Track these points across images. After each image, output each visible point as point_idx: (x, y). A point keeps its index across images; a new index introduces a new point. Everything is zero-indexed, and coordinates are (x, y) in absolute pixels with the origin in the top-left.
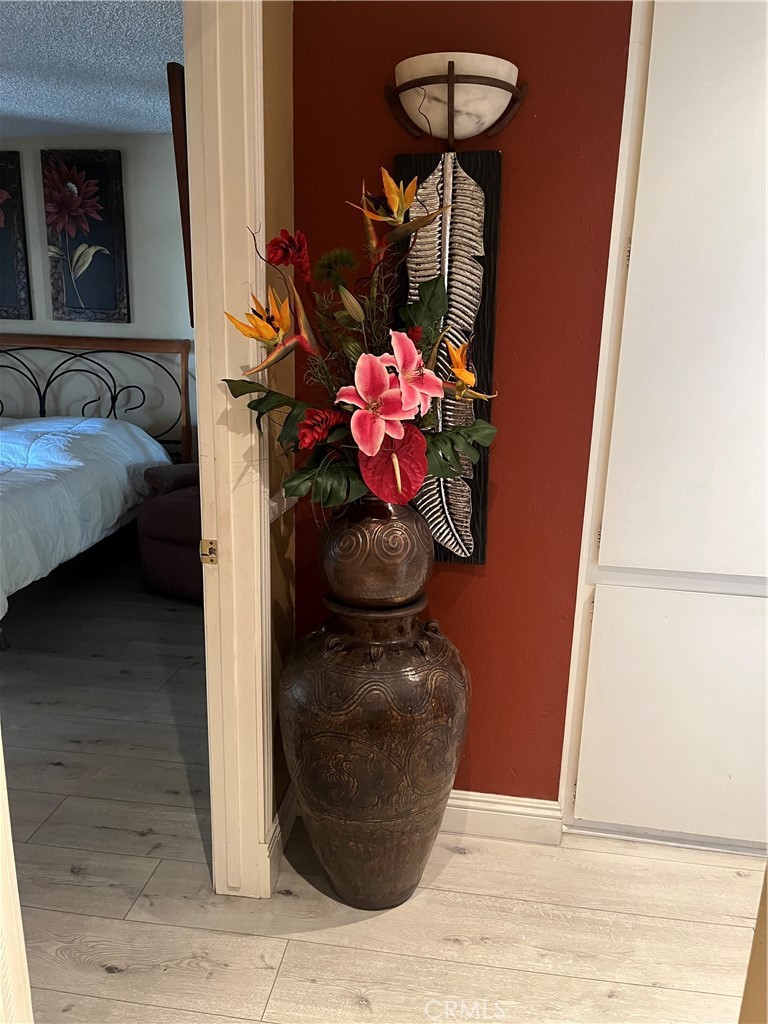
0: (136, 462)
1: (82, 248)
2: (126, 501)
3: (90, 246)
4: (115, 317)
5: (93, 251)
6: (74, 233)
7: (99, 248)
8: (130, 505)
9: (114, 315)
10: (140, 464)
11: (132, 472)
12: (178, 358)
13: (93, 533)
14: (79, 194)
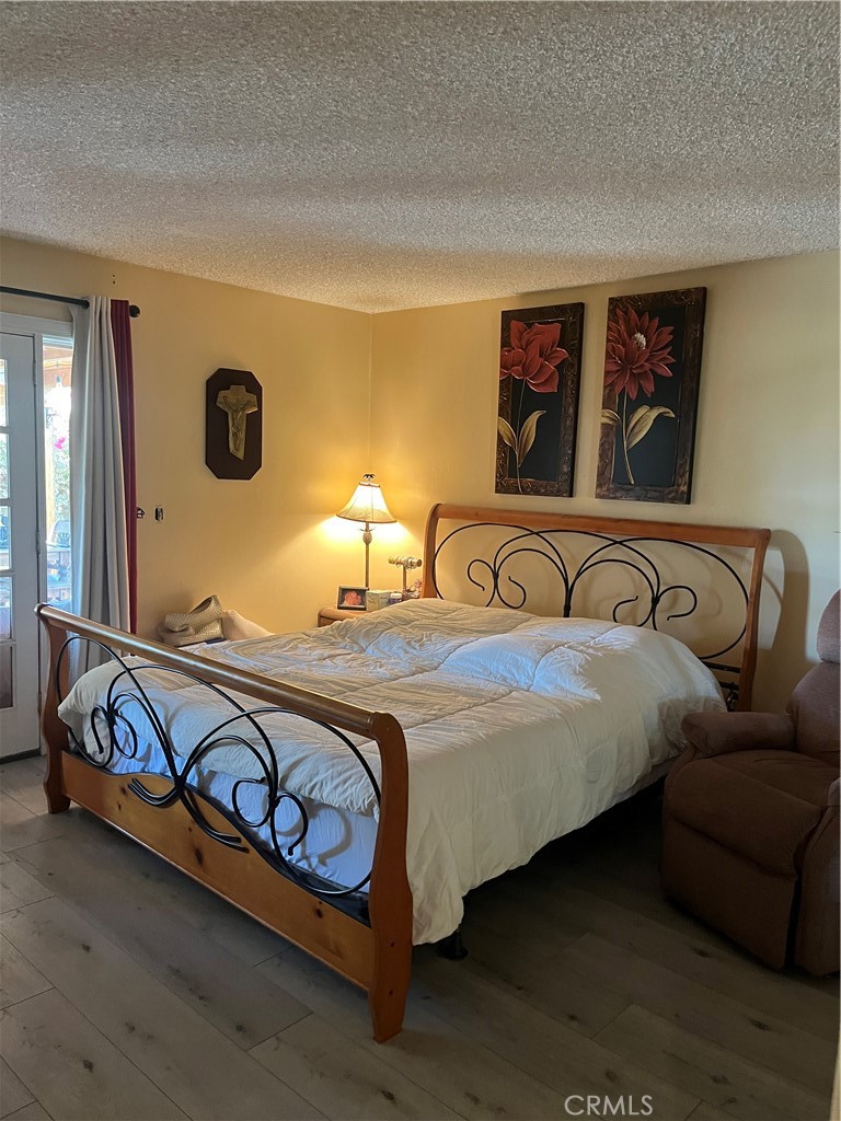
0: (673, 697)
1: (641, 411)
2: (652, 756)
3: (652, 407)
4: (670, 496)
5: (654, 413)
6: (636, 393)
7: (662, 410)
8: (656, 760)
9: (670, 492)
10: (678, 700)
11: (667, 713)
12: (751, 553)
13: (600, 800)
14: (647, 346)
